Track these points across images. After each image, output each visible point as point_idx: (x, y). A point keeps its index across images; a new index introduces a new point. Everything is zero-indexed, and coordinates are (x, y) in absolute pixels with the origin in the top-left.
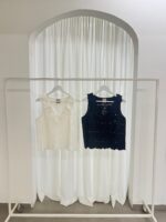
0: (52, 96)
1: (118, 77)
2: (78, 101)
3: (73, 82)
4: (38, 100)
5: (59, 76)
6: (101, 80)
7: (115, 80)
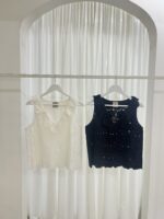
0: (48, 97)
1: (130, 74)
2: (82, 105)
3: (75, 80)
4: (29, 103)
5: (57, 73)
6: (108, 77)
7: (125, 78)
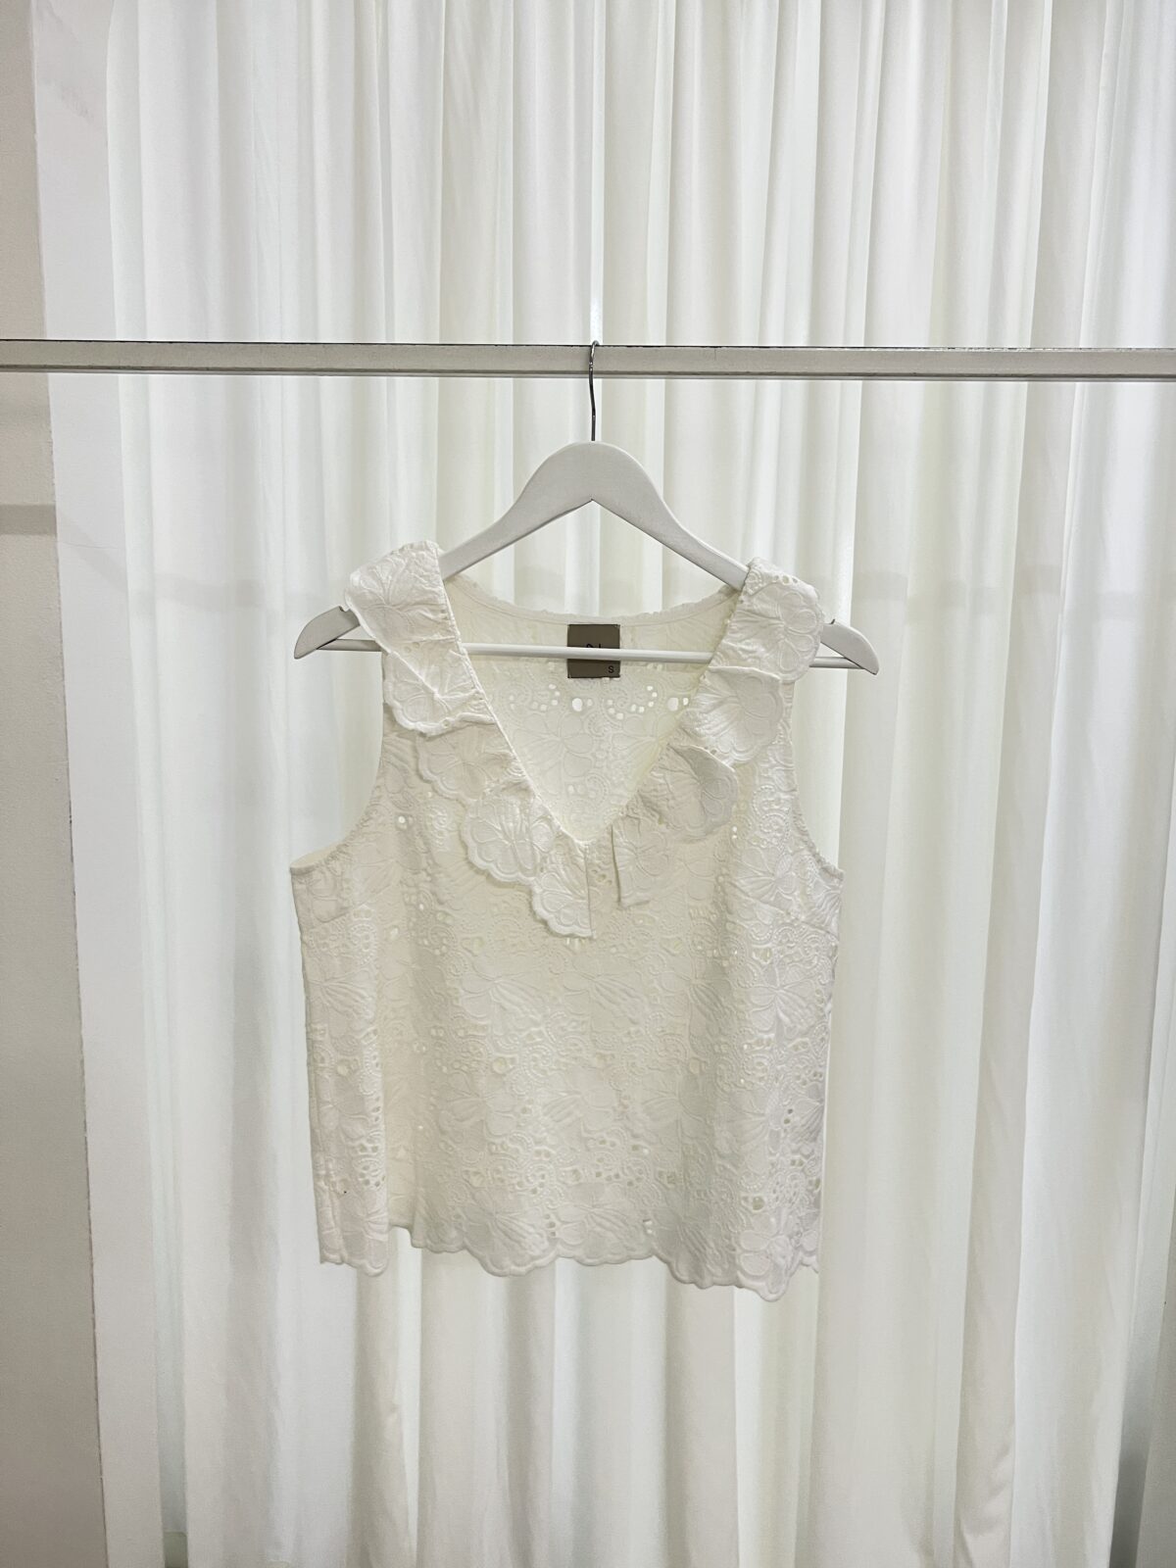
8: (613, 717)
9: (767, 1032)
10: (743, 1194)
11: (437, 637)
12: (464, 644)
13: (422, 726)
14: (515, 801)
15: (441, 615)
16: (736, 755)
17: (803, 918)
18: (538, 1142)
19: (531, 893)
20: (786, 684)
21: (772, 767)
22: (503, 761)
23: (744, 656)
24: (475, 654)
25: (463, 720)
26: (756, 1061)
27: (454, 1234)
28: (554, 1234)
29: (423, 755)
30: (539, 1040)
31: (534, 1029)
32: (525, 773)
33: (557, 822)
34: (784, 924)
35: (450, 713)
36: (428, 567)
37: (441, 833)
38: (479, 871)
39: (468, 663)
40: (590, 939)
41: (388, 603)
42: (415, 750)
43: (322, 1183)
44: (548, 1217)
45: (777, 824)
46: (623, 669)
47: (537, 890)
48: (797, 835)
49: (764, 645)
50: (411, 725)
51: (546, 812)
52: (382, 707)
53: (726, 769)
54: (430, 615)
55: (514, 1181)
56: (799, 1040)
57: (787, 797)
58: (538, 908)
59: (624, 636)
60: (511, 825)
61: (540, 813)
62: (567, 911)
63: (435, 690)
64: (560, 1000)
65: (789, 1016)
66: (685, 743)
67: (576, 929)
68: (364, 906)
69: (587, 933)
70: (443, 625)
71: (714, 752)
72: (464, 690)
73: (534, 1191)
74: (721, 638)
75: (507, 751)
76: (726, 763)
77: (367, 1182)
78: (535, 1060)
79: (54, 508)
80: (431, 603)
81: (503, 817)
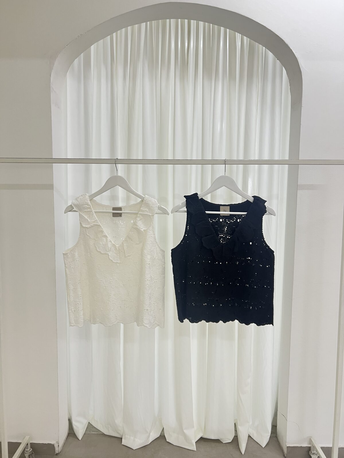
8: (121, 224)
9: (149, 278)
10: (144, 308)
11: (89, 210)
12: (94, 211)
13: (86, 226)
14: (105, 239)
15: (89, 206)
16: (144, 229)
17: (156, 258)
18: (113, 301)
19: (109, 255)
20: (152, 216)
21: (150, 230)
22: (102, 232)
23: (145, 211)
24: (95, 212)
25: (94, 225)
26: (147, 283)
27: (98, 320)
28: (117, 318)
29: (87, 231)
30: (112, 282)
31: (111, 280)
32: (106, 233)
33: (113, 242)
34: (153, 259)
35: (91, 224)
36: (87, 198)
37: (91, 245)
38: (99, 252)
39: (95, 214)
40: (120, 263)
41: (80, 205)
42: (86, 230)
43: (70, 311)
44: (115, 315)
45: (151, 241)
46: (123, 214)
47: (110, 254)
48: (155, 243)
49: (148, 209)
50: (84, 226)
51: (110, 240)
52: (79, 223)
53: (142, 231)
54: (87, 206)
55: (109, 308)
56: (155, 281)
57: (153, 236)
58: (110, 258)
59: (123, 209)
60: (104, 243)
61: (109, 241)
62: (116, 258)
63: (89, 220)
64: (115, 275)
65: (153, 276)
66: (135, 226)
67: (117, 261)
68: (78, 259)
69: (120, 262)
70: (90, 208)
71: (140, 228)
72: (94, 219)
73: (113, 310)
74: (141, 208)
75: (102, 230)
76: (142, 230)
77: (79, 310)
78: (111, 286)
79: (53, 184)
80: (88, 205)
81: (102, 242)
